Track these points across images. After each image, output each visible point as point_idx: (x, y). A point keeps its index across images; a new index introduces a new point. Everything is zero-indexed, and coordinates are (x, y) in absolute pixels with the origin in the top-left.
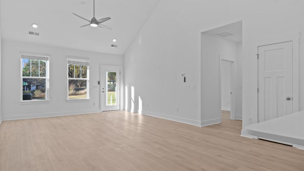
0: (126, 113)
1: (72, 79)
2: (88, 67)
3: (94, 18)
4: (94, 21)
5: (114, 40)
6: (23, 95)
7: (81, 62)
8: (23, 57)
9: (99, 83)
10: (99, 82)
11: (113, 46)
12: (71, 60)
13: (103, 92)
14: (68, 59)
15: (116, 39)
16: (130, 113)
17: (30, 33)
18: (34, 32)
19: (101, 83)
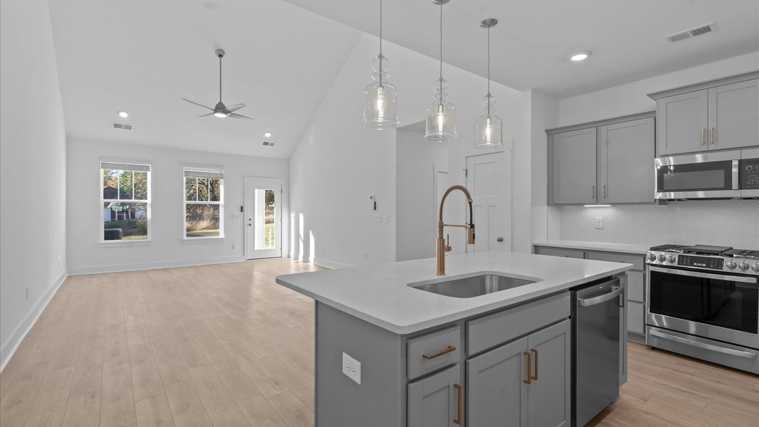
0: (292, 261)
1: (192, 202)
2: (221, 181)
3: (221, 103)
4: (220, 108)
5: (268, 135)
6: (105, 232)
7: (208, 174)
8: (104, 166)
9: (242, 209)
10: (242, 207)
11: (266, 144)
12: (192, 169)
13: (250, 225)
14: (185, 169)
15: (270, 133)
16: (298, 262)
17: (116, 126)
18: (123, 123)
19: (245, 209)
